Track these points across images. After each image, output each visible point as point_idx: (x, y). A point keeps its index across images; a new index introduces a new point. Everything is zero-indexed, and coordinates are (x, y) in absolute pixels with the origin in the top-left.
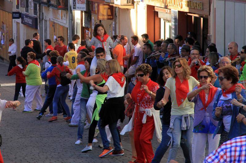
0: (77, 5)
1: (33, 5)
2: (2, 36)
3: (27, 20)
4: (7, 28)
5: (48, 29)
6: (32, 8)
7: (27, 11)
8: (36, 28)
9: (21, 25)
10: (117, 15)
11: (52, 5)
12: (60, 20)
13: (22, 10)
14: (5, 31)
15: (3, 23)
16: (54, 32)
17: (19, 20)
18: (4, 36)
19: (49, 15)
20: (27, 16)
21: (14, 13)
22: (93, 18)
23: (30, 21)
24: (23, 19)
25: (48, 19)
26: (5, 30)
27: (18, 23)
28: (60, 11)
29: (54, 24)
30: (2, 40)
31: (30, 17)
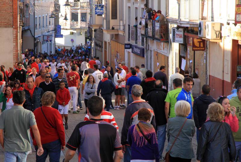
0: (176, 39)
1: (141, 38)
2: (116, 62)
3: (136, 50)
4: (121, 56)
5: (153, 57)
6: (141, 41)
7: (136, 43)
8: (143, 56)
9: (132, 54)
10: (208, 47)
11: (157, 39)
12: (163, 51)
13: (133, 42)
14: (119, 59)
15: (117, 52)
16: (158, 60)
17: (130, 50)
18: (118, 62)
19: (154, 46)
20: (136, 47)
21: (126, 44)
22: (188, 49)
23: (138, 51)
24: (133, 49)
25: (152, 49)
26: (119, 57)
27: (129, 52)
28: (162, 43)
29: (157, 54)
30: (116, 65)
31: (139, 48)
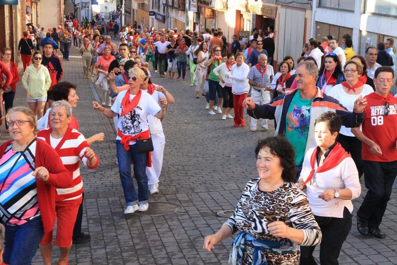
0: (191, 8)
1: (162, 7)
3: (159, 17)
4: (146, 21)
5: (172, 23)
6: (162, 9)
7: (159, 11)
8: (165, 22)
9: (155, 20)
10: (217, 15)
11: (176, 8)
12: (180, 18)
13: (156, 11)
15: (143, 18)
16: (176, 25)
17: (154, 17)
19: (173, 14)
20: (159, 14)
21: (150, 12)
22: (201, 17)
23: (160, 18)
24: (156, 16)
25: (172, 17)
26: (144, 22)
27: (152, 18)
28: (180, 12)
29: (176, 20)
31: (161, 15)
